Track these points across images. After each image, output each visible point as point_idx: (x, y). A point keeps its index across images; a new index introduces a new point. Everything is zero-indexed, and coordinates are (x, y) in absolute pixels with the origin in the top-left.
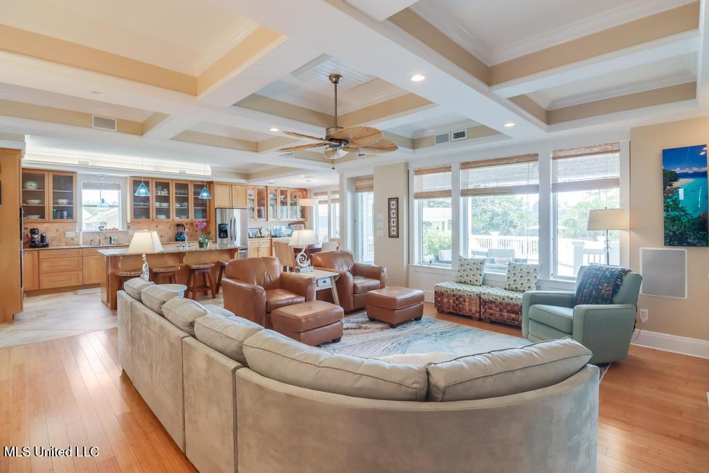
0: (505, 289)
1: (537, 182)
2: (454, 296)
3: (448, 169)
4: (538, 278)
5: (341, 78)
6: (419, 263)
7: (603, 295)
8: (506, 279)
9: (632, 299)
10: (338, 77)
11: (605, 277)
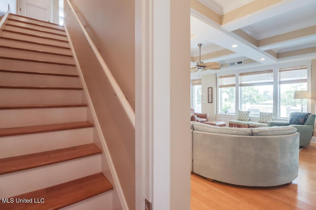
0: (259, 122)
1: (273, 81)
2: (237, 125)
3: (234, 76)
4: (273, 118)
5: (202, 45)
6: (221, 113)
7: (300, 122)
8: (259, 118)
9: (312, 123)
10: (201, 45)
11: (301, 116)
